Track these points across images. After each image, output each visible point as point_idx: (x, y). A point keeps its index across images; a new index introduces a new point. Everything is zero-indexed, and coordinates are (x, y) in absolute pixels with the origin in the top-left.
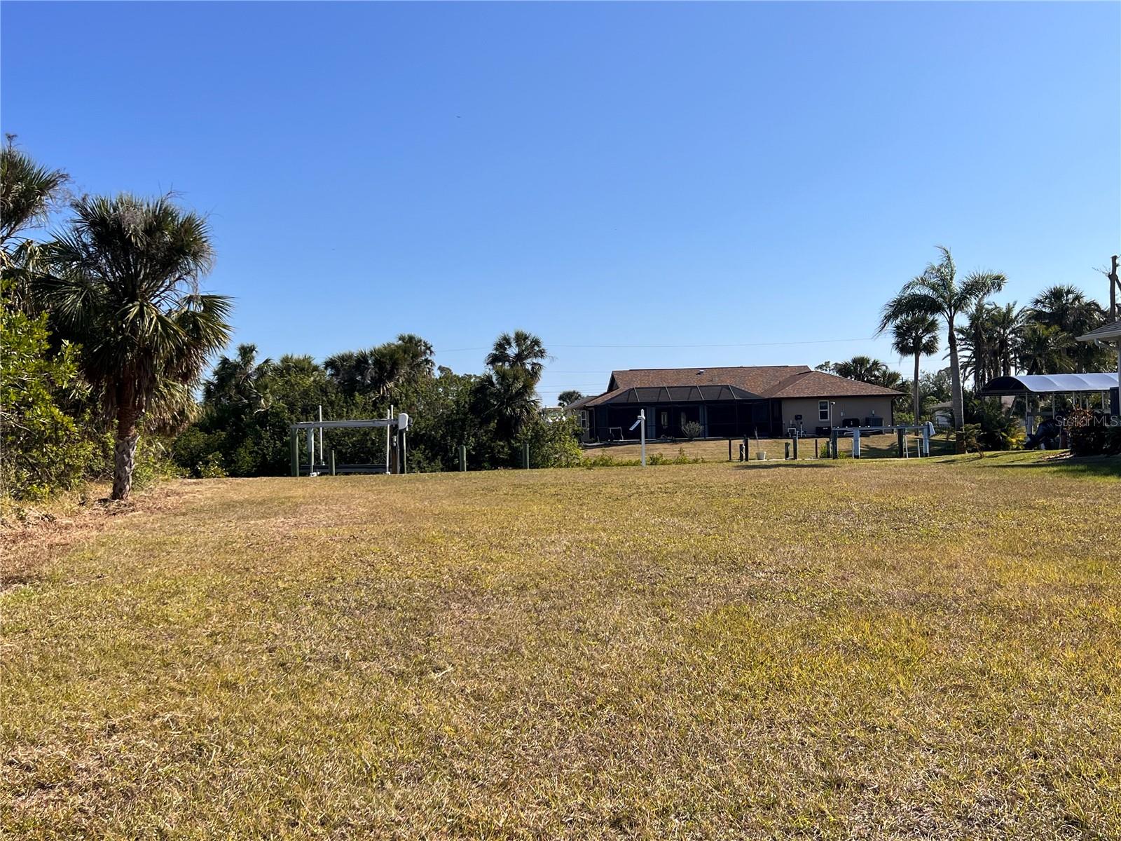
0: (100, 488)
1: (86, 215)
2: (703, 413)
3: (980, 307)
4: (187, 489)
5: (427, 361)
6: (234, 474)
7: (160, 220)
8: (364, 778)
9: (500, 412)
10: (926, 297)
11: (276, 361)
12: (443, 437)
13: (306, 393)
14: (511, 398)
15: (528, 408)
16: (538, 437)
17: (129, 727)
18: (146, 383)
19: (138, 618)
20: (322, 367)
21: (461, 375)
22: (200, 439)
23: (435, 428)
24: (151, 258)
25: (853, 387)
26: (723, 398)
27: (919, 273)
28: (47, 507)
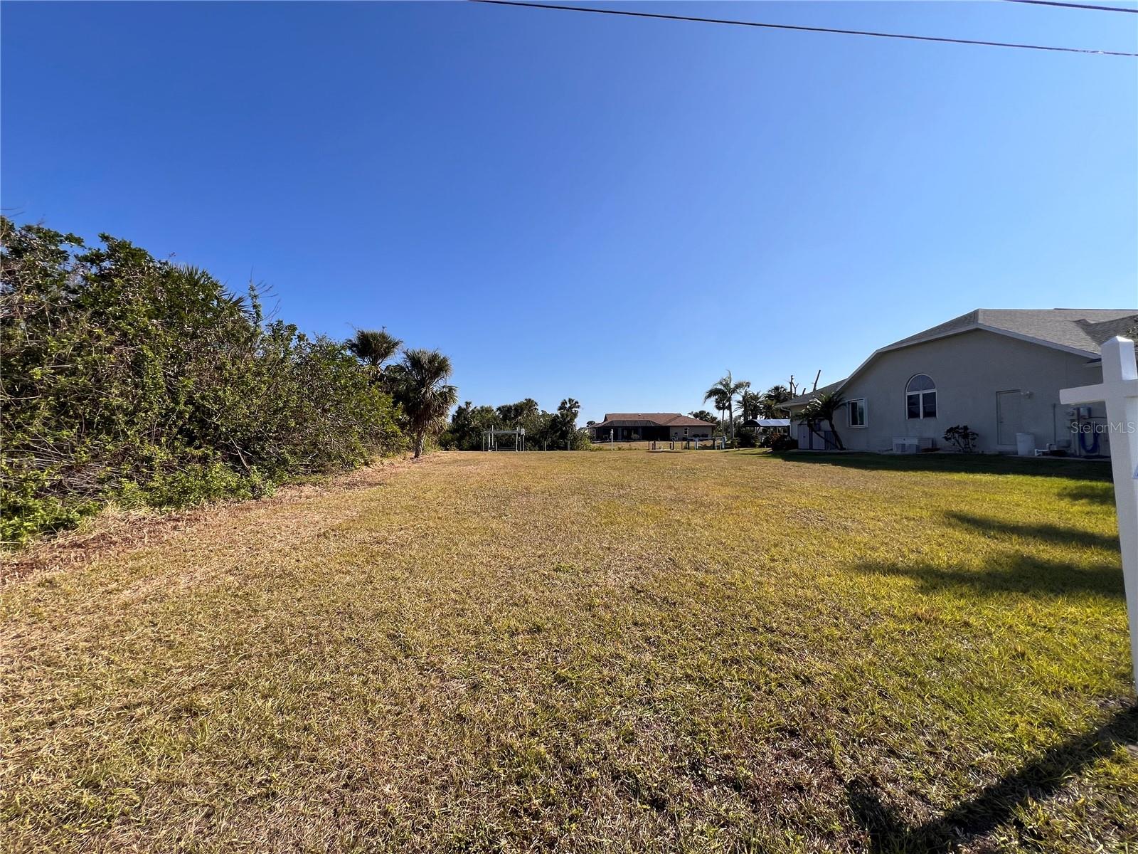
0: (410, 454)
1: (408, 356)
2: (640, 430)
3: (746, 392)
4: (442, 455)
5: (536, 409)
6: (461, 450)
7: (433, 358)
8: (473, 544)
9: (561, 429)
10: (721, 389)
11: (479, 408)
12: (539, 437)
13: (489, 420)
14: (565, 423)
15: (573, 427)
16: (575, 439)
17: (406, 528)
18: (427, 416)
19: (416, 497)
20: (495, 410)
21: (550, 414)
22: (449, 436)
23: (536, 434)
24: (430, 372)
25: (698, 422)
26: (648, 425)
27: (718, 381)
28: (392, 460)
